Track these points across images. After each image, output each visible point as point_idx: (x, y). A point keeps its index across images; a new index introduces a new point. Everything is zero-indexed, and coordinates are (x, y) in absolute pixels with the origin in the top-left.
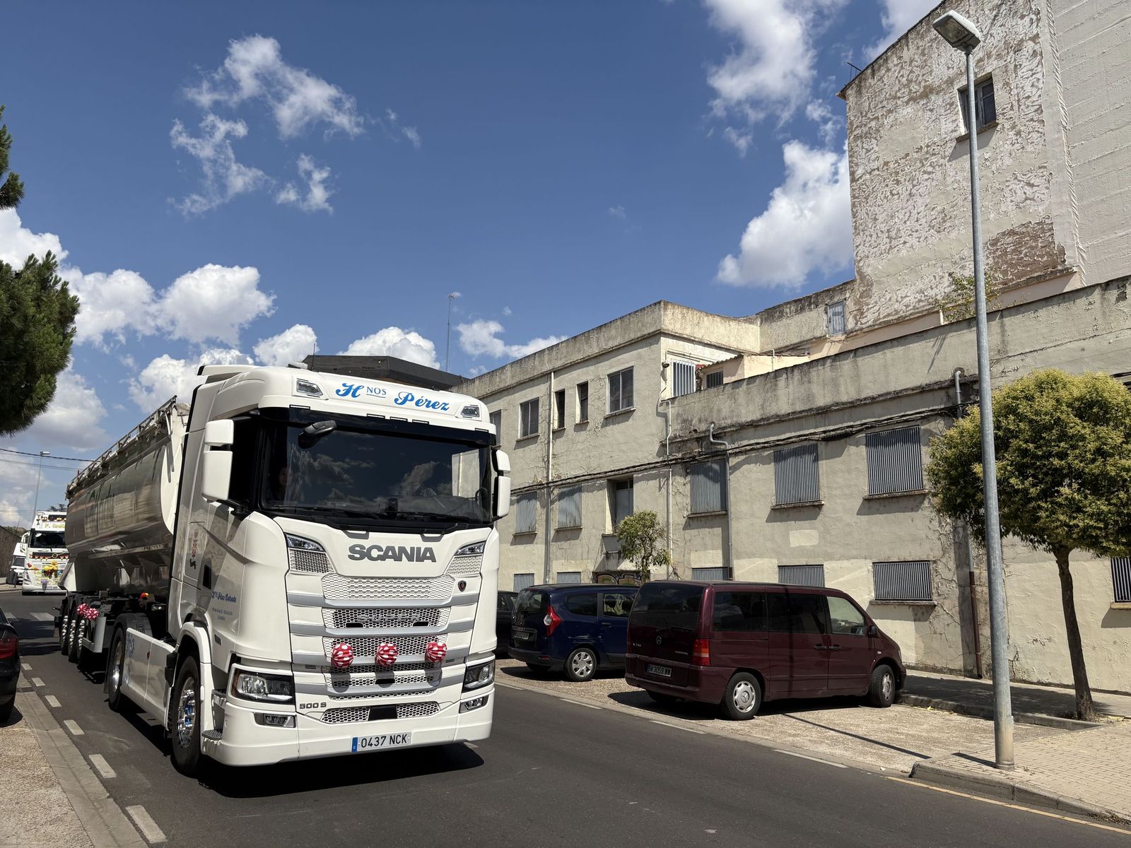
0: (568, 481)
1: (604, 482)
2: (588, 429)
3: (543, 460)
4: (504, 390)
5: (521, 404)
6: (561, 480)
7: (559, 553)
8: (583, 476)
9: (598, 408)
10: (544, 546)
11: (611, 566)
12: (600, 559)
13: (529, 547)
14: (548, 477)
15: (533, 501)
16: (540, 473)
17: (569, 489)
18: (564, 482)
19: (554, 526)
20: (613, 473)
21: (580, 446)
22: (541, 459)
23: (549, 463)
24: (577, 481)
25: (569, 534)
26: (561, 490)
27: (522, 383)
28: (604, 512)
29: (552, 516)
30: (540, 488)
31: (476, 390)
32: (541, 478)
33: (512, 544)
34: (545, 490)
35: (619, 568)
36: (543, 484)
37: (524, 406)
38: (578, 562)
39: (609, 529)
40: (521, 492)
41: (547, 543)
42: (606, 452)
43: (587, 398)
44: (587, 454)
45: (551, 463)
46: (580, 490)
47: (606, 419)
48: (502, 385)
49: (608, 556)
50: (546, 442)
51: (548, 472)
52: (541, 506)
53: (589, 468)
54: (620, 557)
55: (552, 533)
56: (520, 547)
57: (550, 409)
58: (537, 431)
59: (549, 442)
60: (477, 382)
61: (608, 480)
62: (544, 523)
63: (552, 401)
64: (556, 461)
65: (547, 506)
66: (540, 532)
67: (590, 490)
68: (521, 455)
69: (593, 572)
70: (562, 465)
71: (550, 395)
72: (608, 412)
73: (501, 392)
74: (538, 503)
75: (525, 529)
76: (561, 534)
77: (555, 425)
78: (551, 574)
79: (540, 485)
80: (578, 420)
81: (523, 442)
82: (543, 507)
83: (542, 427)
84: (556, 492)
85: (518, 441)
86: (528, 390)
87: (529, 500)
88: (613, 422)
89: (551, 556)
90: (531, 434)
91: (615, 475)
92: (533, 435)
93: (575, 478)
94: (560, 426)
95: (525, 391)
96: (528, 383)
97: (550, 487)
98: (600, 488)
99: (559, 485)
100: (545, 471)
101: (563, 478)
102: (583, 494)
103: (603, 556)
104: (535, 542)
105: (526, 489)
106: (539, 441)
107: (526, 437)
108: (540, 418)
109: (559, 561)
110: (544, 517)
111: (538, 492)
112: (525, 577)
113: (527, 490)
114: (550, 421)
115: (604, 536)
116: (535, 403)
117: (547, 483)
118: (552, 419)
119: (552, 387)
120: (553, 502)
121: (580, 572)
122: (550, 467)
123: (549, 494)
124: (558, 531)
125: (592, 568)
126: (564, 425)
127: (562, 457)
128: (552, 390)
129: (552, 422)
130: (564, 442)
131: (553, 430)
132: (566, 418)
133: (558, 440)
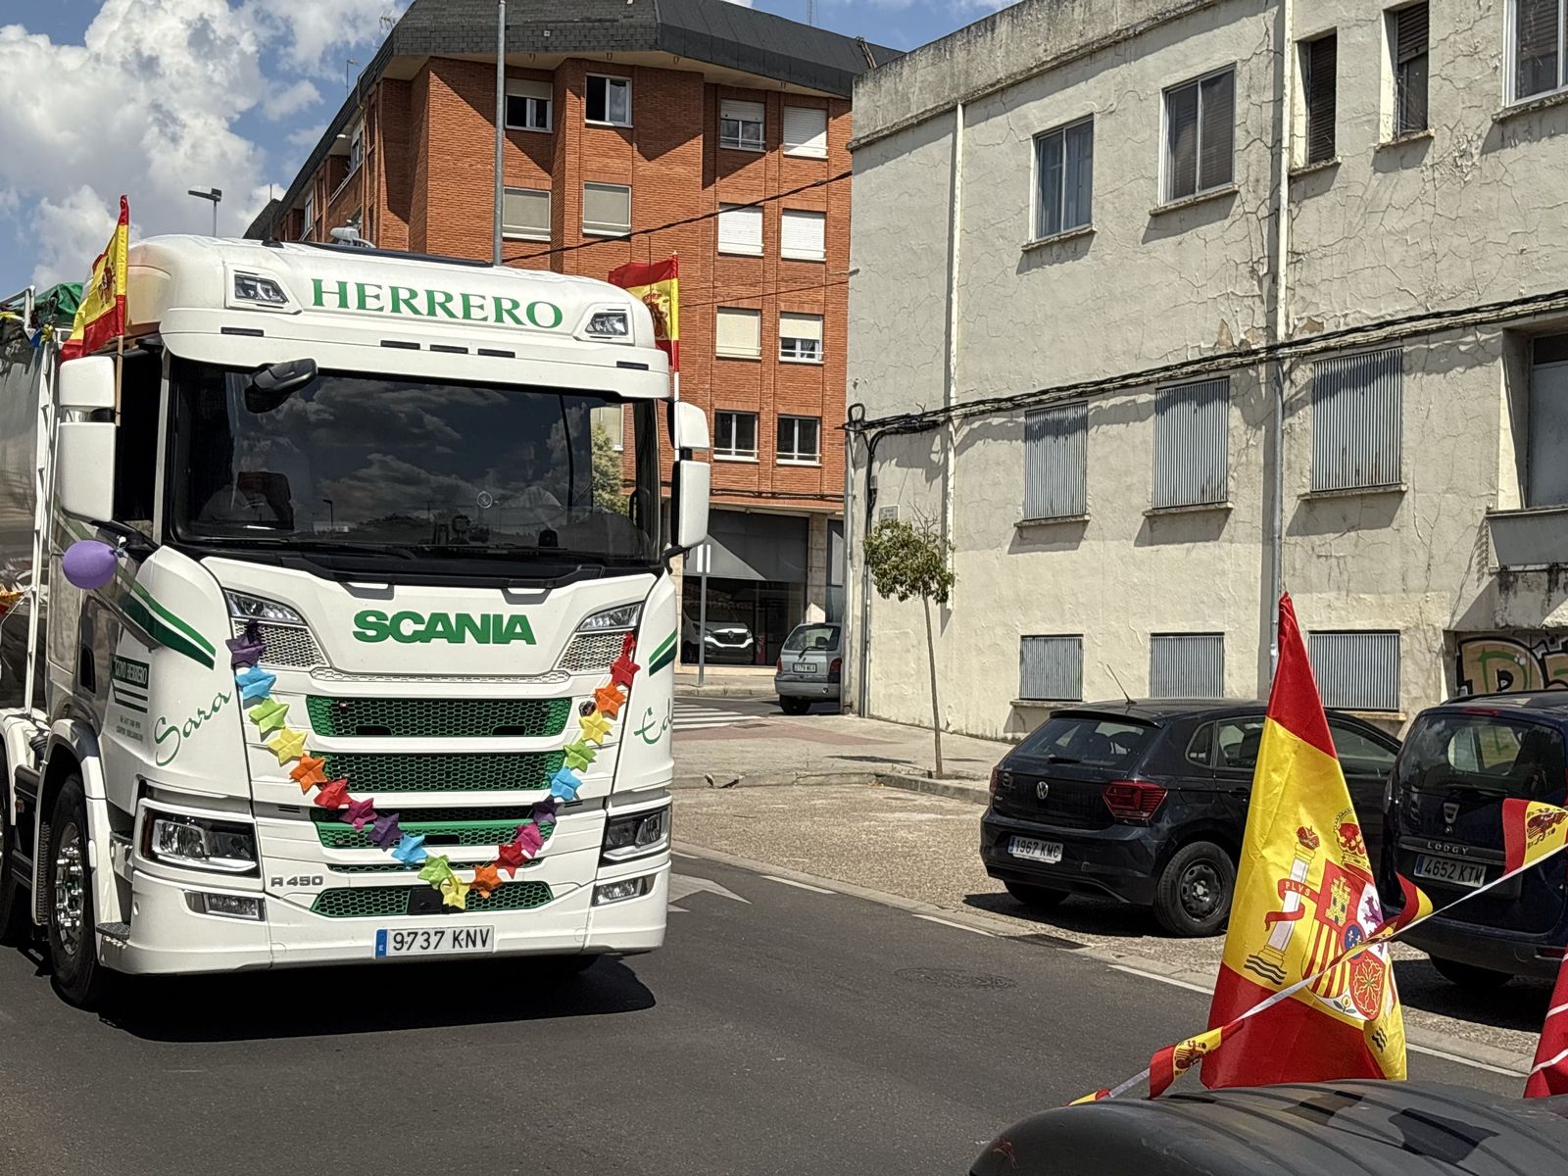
0: (1349, 338)
1: (1493, 337)
2: (1428, 160)
3: (1253, 271)
4: (1104, 48)
5: (1166, 91)
6: (1325, 337)
7: (1315, 570)
8: (1411, 319)
9: (1469, 88)
10: (1258, 548)
11: (1521, 610)
12: (1474, 590)
13: (1203, 551)
14: (1271, 328)
15: (1215, 408)
16: (1239, 317)
17: (1350, 364)
18: (1332, 342)
19: (1296, 485)
20: (1530, 307)
21: (1393, 221)
22: (1244, 270)
23: (1275, 280)
24: (1386, 339)
25: (1353, 510)
26: (1320, 371)
27: (1171, 20)
28: (1493, 437)
29: (1286, 451)
30: (1242, 365)
31: (1000, 53)
32: (1245, 329)
33: (1140, 541)
34: (1262, 369)
35: (1549, 621)
36: (1256, 352)
37: (1178, 98)
38: (1388, 599)
39: (1509, 498)
40: (1171, 378)
41: (1270, 538)
42: (1502, 238)
43: (1426, 54)
44: (1426, 247)
45: (1282, 281)
46: (1396, 366)
47: (1502, 122)
48: (1094, 33)
49: (1505, 580)
50: (1264, 212)
51: (1272, 313)
52: (1247, 422)
53: (1430, 294)
54: (1553, 583)
55: (1289, 507)
56: (1171, 552)
57: (1278, 101)
58: (1229, 178)
59: (1275, 214)
60: (1003, 28)
61: (1508, 331)
62: (1259, 478)
63: (1287, 72)
64: (1304, 274)
65: (1268, 421)
66: (1245, 503)
67: (1433, 365)
68: (1170, 259)
69: (1445, 632)
70: (1323, 288)
71: (1279, 52)
72: (1508, 100)
73: (1092, 53)
74: (1235, 413)
75: (1187, 495)
76: (1323, 511)
77: (1298, 152)
79: (1240, 355)
80: (1386, 135)
81: (1175, 218)
82: (1252, 423)
83: (1248, 164)
84: (1304, 374)
85: (1156, 215)
86: (1192, 41)
87: (1201, 404)
88: (1529, 132)
89: (1286, 578)
90: (1203, 187)
91: (1536, 313)
92: (1213, 192)
93: (1380, 326)
94: (1312, 158)
95: (1180, 46)
96: (1192, 20)
97: (1280, 361)
98: (1477, 358)
99: (1313, 352)
100: (1260, 310)
101: (1329, 328)
102: (1408, 381)
103: (1487, 580)
104: (1225, 535)
105: (1190, 369)
106: (1237, 208)
107: (1187, 199)
108: (1238, 133)
109: (1315, 596)
110: (1258, 457)
111: (1234, 375)
112: (1189, 643)
113: (1195, 373)
114: (1278, 141)
115: (1494, 518)
116: (1220, 83)
117: (1270, 349)
118: (1286, 135)
119: (1288, 24)
120: (1290, 409)
121: (1398, 632)
122: (1282, 293)
123: (1276, 382)
124: (1310, 502)
125: (1443, 620)
126: (1332, 154)
127: (1327, 261)
128: (1288, 34)
129: (1286, 143)
130: (1333, 208)
131: (1291, 170)
132: (1339, 128)
133: (1310, 205)
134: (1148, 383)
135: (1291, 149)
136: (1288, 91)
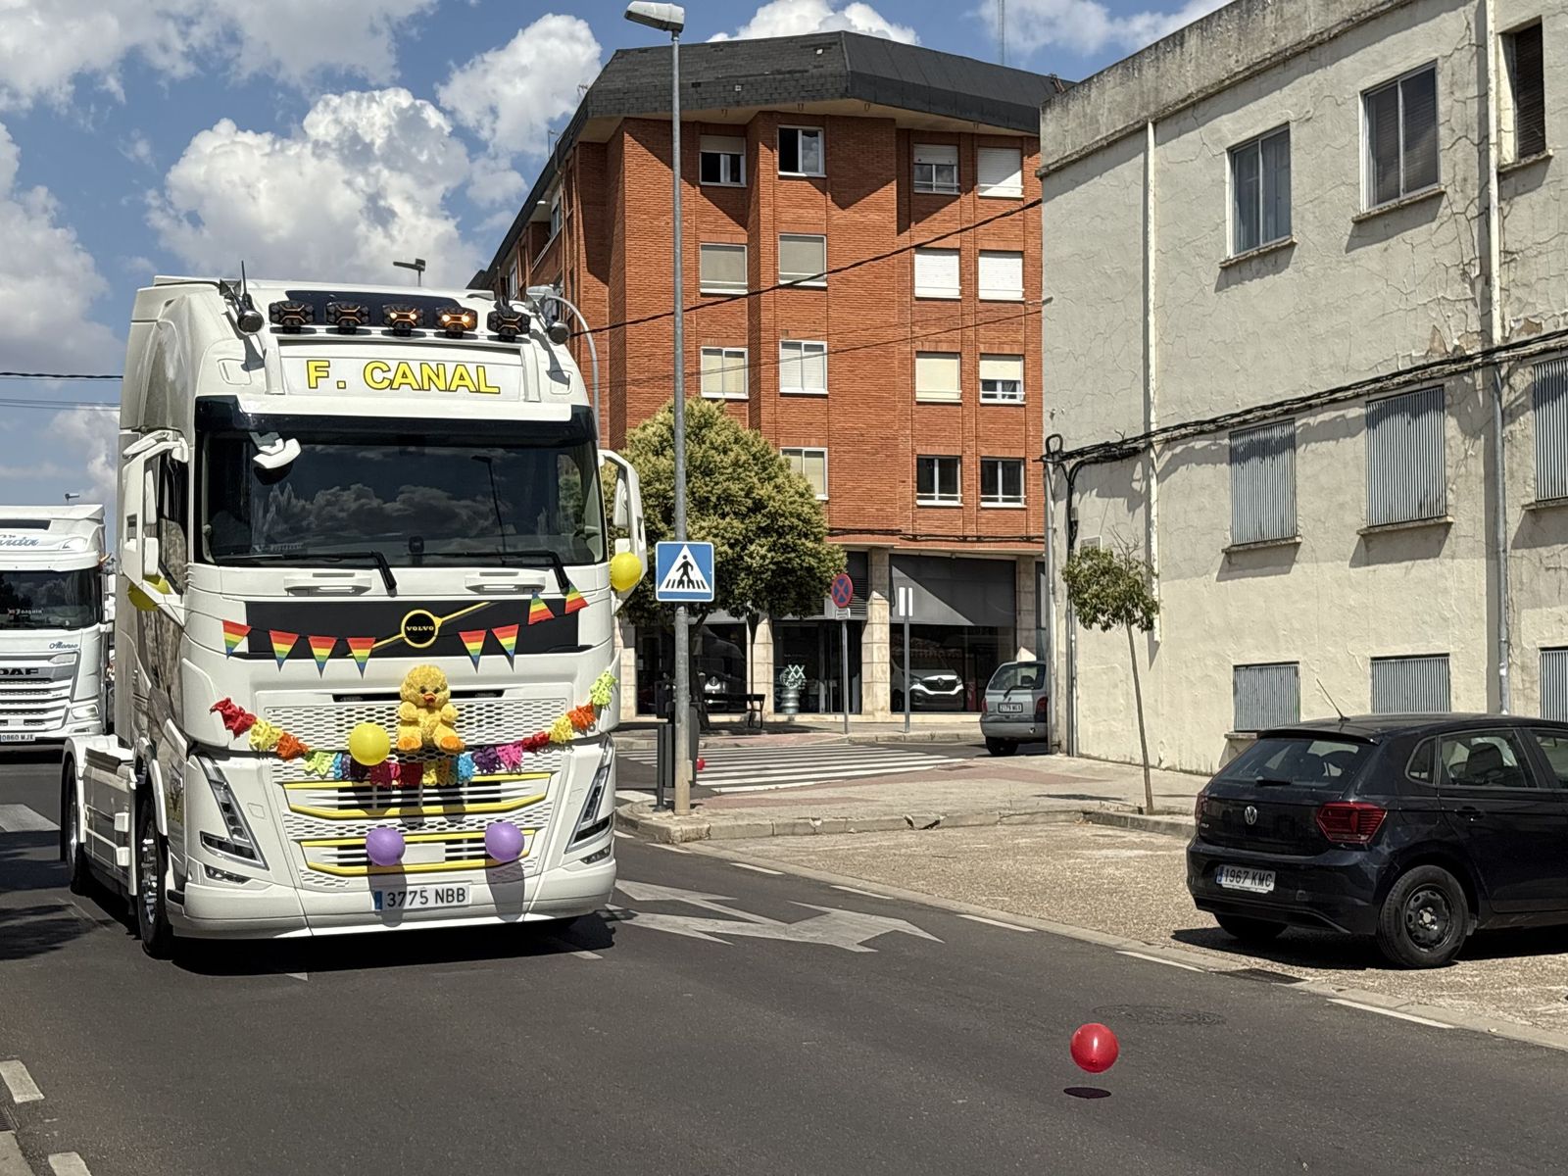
3: (1465, 273)
4: (1297, 54)
5: (1365, 94)
6: (1545, 338)
7: (1544, 584)
10: (1480, 565)
13: (1423, 568)
14: (1486, 332)
15: (1429, 419)
16: (1452, 322)
18: (1552, 343)
19: (1519, 495)
22: (1455, 273)
23: (1488, 281)
26: (1541, 373)
27: (1366, 21)
29: (1507, 461)
30: (1457, 372)
31: (1190, 67)
32: (1458, 334)
33: (1356, 562)
34: (1479, 375)
36: (1470, 358)
37: (1378, 100)
40: (1381, 390)
41: (1494, 552)
45: (1496, 282)
48: (1287, 39)
50: (1473, 211)
51: (1486, 316)
52: (1464, 432)
55: (1513, 518)
56: (1390, 572)
57: (1483, 96)
58: (1435, 180)
59: (1485, 213)
60: (1192, 42)
62: (1480, 489)
63: (1492, 65)
64: (1519, 273)
65: (1487, 429)
66: (1466, 515)
68: (1375, 266)
70: (1540, 287)
71: (1482, 46)
73: (1286, 61)
74: (1451, 423)
75: (1405, 511)
76: (1550, 521)
77: (1506, 148)
78: (1515, 652)
79: (1454, 362)
81: (1379, 224)
82: (1470, 432)
83: (1454, 163)
84: (1523, 379)
85: (1359, 222)
86: (1390, 40)
87: (1415, 415)
89: (1513, 594)
90: (1408, 190)
92: (1419, 194)
94: (1522, 153)
95: (1378, 46)
96: (1389, 20)
97: (1497, 365)
99: (1532, 355)
100: (1474, 314)
101: (1548, 329)
104: (1445, 551)
105: (1402, 379)
106: (1444, 210)
107: (1392, 203)
108: (1443, 131)
109: (1545, 610)
110: (1478, 468)
111: (1450, 384)
112: (1413, 668)
113: (1407, 383)
114: (1485, 137)
116: (1422, 84)
117: (1486, 353)
118: (1493, 130)
119: (1490, 16)
120: (1510, 415)
122: (1496, 295)
123: (1494, 388)
124: (1535, 512)
126: (1543, 147)
127: (1543, 259)
128: (1491, 27)
129: (1493, 139)
130: (1546, 203)
131: (1500, 167)
132: (1549, 119)
133: (1522, 201)
134: (1358, 396)
135: (1499, 145)
136: (1493, 85)
